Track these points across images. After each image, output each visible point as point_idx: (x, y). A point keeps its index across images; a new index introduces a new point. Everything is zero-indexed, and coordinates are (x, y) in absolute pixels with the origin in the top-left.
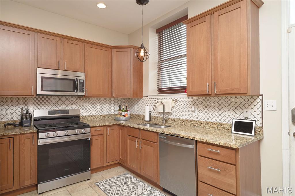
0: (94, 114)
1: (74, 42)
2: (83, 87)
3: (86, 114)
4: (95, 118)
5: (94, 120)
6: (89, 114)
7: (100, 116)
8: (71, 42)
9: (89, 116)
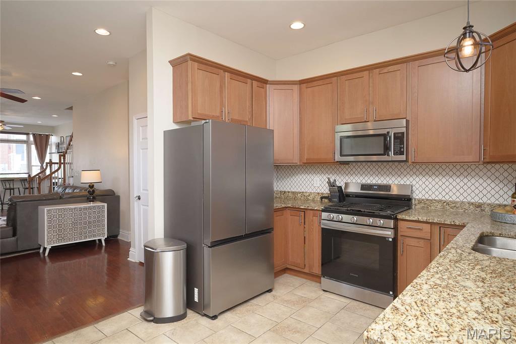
0: (454, 198)
1: (391, 68)
2: (402, 146)
3: (433, 197)
4: (455, 207)
5: (451, 210)
6: (440, 197)
7: (467, 205)
8: (386, 70)
9: (440, 201)
